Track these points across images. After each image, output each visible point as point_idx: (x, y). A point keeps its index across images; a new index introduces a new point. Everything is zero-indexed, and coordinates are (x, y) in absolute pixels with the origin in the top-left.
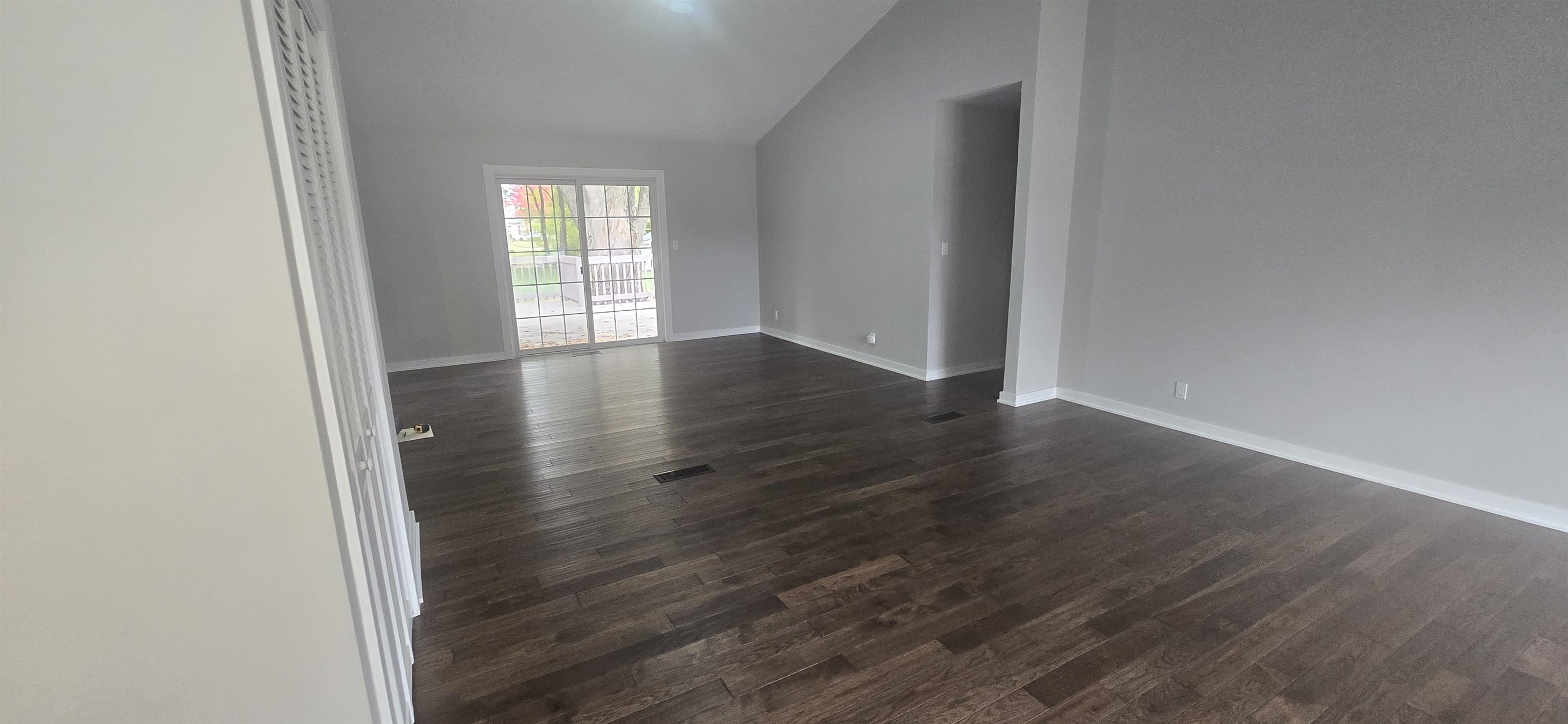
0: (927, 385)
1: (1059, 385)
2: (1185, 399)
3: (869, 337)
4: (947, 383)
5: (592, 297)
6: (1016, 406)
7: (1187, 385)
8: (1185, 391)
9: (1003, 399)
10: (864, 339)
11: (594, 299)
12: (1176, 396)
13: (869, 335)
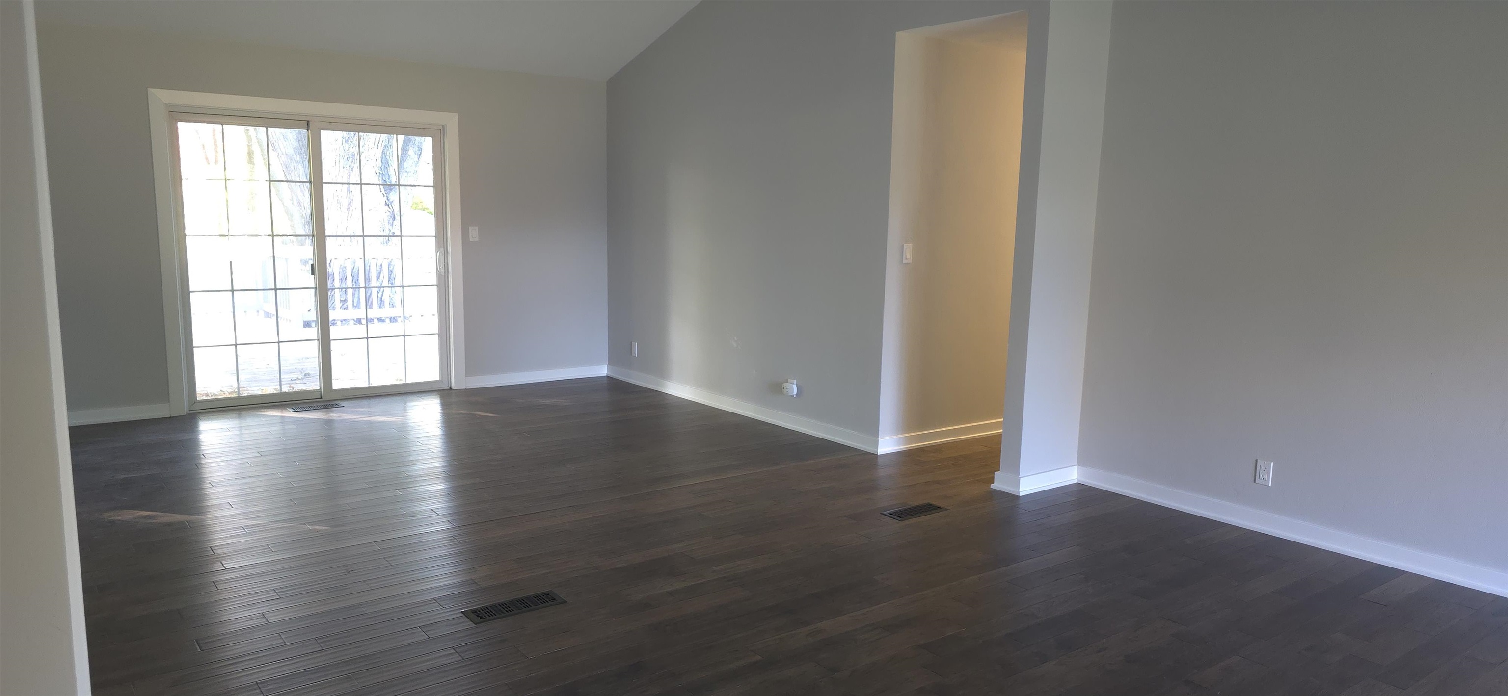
0: (879, 460)
1: (1083, 461)
2: (1270, 485)
3: (785, 385)
4: (908, 458)
5: (331, 312)
6: (1021, 495)
7: (1272, 463)
8: (1269, 474)
9: (1000, 483)
10: (777, 388)
11: (332, 315)
12: (1257, 481)
13: (787, 382)
